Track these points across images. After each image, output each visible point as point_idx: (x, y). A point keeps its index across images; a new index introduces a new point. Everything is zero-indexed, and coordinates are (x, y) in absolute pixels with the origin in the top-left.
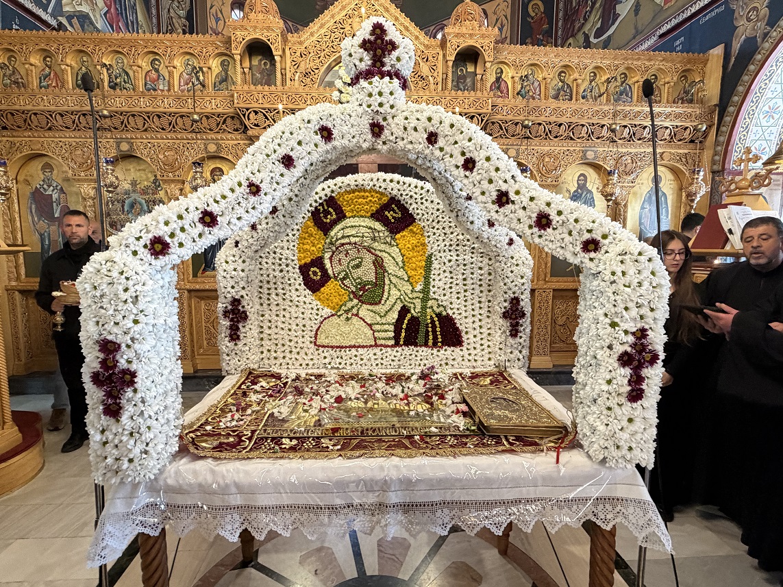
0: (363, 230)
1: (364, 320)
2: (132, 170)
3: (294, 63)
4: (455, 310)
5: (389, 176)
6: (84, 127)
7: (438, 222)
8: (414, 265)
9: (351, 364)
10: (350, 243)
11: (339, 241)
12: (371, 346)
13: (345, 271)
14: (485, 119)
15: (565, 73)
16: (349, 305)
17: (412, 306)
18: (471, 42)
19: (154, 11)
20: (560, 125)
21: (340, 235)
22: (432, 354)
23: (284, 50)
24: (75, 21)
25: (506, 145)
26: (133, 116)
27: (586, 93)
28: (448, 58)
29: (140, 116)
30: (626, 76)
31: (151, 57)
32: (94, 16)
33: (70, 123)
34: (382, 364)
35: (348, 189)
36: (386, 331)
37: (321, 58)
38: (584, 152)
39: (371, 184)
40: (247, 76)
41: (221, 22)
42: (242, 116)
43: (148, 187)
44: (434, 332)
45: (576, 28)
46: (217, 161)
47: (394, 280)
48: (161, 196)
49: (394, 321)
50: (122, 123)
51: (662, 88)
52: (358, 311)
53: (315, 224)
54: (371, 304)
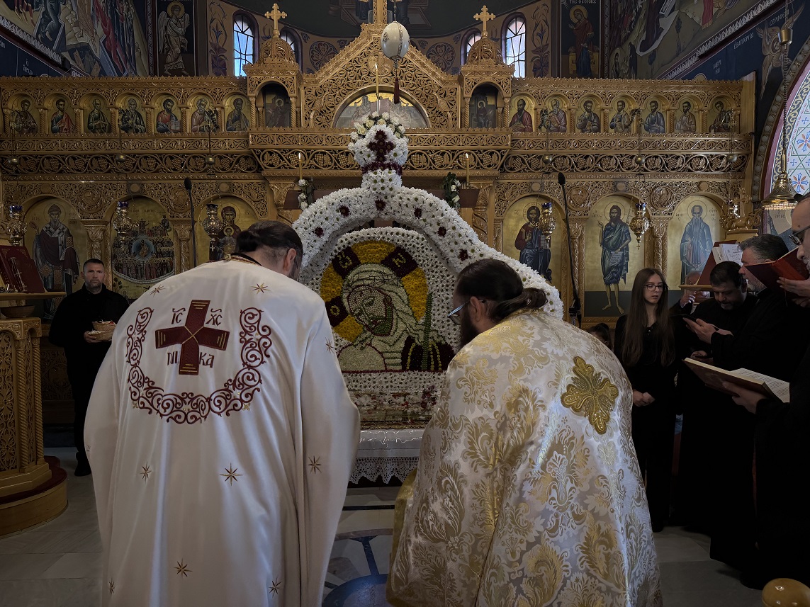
0: (374, 274)
1: (376, 349)
2: (140, 211)
3: (308, 102)
4: (452, 340)
5: (396, 229)
6: (96, 170)
7: (437, 267)
8: (417, 302)
9: (365, 387)
10: (363, 285)
11: (355, 284)
12: (382, 371)
13: (360, 308)
14: (505, 155)
15: (591, 102)
16: (364, 336)
17: (416, 336)
18: (487, 79)
19: (150, 30)
20: (586, 157)
21: (355, 278)
22: (434, 377)
23: (299, 90)
24: (76, 54)
25: (530, 179)
26: (146, 157)
27: (615, 123)
28: (465, 95)
29: (152, 157)
30: (657, 104)
31: (164, 98)
32: (94, 45)
33: (81, 166)
34: (392, 386)
35: (362, 241)
36: (395, 358)
37: (337, 96)
38: (615, 184)
39: (381, 236)
40: (261, 115)
41: (222, 37)
42: (256, 157)
43: (156, 228)
44: (435, 358)
45: (623, 36)
46: (229, 200)
47: (401, 315)
48: (170, 236)
49: (401, 349)
50: (134, 165)
51: (696, 115)
52: (371, 341)
53: (335, 270)
54: (382, 335)
